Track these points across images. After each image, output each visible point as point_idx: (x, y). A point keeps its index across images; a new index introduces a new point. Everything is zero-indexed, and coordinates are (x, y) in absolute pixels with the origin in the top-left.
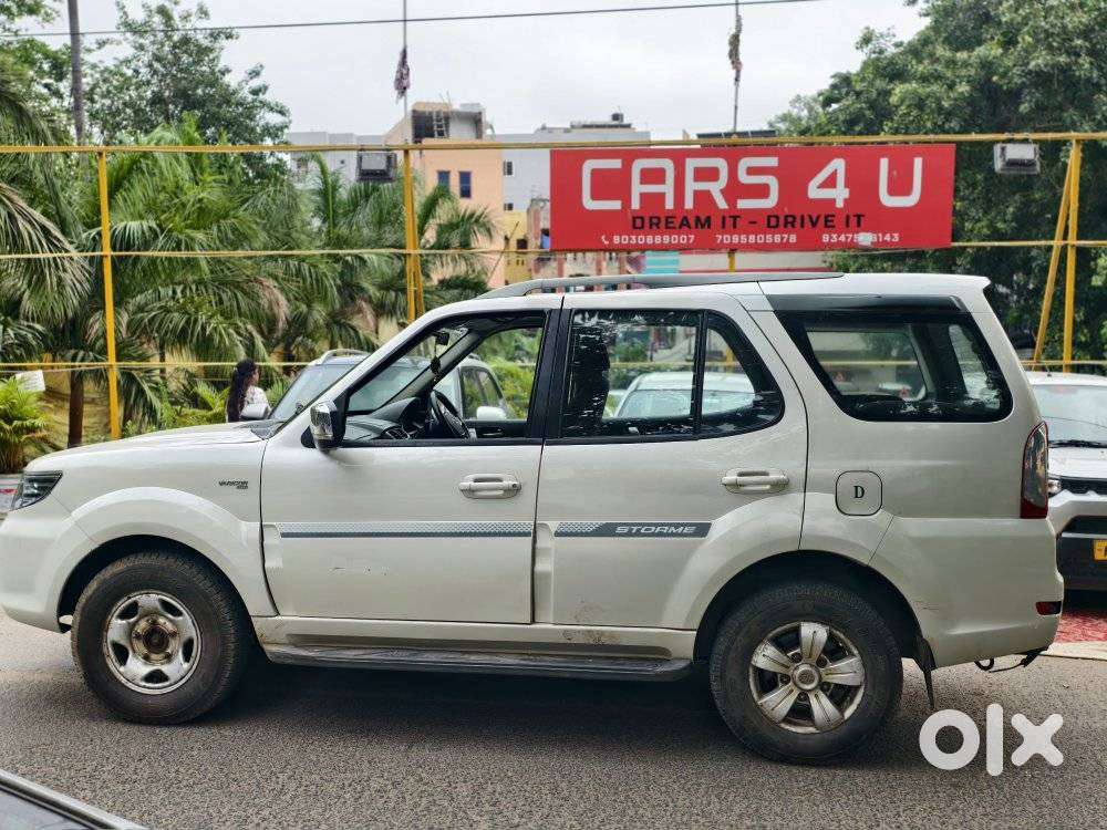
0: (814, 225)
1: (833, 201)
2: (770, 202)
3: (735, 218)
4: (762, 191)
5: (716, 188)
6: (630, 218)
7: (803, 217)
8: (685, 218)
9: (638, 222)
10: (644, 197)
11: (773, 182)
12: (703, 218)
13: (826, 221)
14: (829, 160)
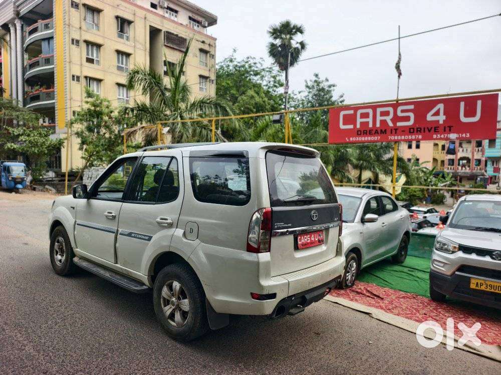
0: (429, 131)
1: (438, 121)
3: (396, 130)
7: (424, 128)
8: (376, 130)
9: (359, 133)
11: (412, 115)
12: (383, 130)
13: (435, 129)
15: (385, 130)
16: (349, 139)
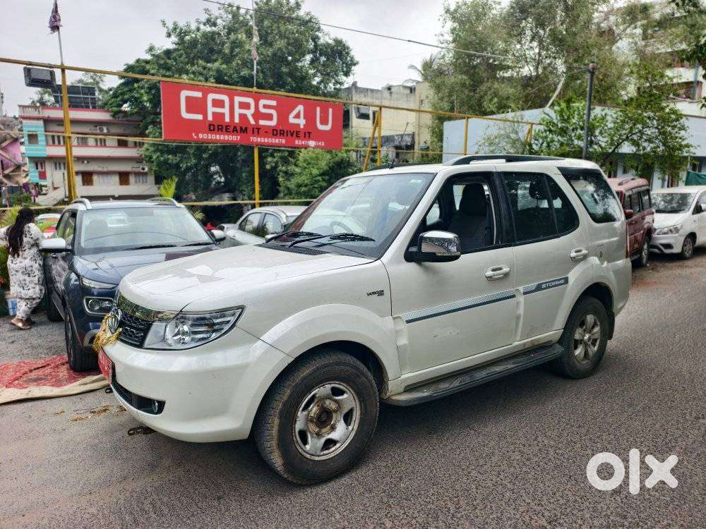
0: (292, 135)
1: (299, 125)
2: (273, 123)
3: (258, 129)
4: (269, 117)
5: (249, 113)
6: (207, 125)
7: (287, 132)
8: (235, 127)
10: (214, 114)
14: (297, 106)
15: (246, 129)
16: (197, 135)
